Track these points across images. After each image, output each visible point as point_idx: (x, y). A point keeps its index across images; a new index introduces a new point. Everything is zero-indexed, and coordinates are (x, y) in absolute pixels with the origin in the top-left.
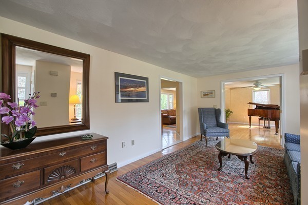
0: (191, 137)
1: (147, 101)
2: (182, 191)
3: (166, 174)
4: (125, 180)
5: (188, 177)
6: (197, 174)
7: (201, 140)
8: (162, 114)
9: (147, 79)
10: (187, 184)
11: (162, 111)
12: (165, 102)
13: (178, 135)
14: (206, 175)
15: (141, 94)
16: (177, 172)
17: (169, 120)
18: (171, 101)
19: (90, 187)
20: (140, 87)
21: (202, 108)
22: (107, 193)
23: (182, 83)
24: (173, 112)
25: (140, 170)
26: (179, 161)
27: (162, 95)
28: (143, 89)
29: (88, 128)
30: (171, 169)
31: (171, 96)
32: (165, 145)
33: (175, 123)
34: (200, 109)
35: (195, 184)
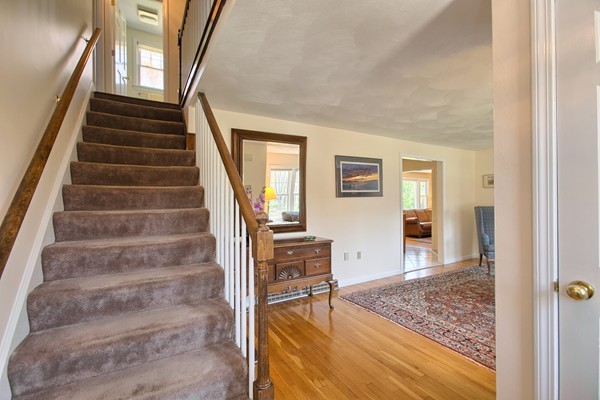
0: (460, 259)
1: (380, 194)
2: (433, 318)
3: (410, 300)
4: (351, 299)
5: (444, 306)
6: (460, 306)
7: (480, 265)
8: (405, 216)
9: (380, 161)
10: (441, 313)
11: (404, 211)
12: (411, 196)
13: (435, 254)
14: (475, 307)
15: (371, 185)
16: (427, 299)
17: (417, 229)
18: (423, 193)
19: (307, 303)
20: (370, 174)
21: (482, 207)
22: (331, 307)
23: (441, 162)
24: (427, 214)
25: (370, 292)
26: (432, 289)
27: (404, 182)
28: (374, 177)
29: (304, 230)
30: (418, 296)
31: (423, 184)
32: (409, 266)
33: (430, 236)
34: (477, 209)
35: (454, 314)
